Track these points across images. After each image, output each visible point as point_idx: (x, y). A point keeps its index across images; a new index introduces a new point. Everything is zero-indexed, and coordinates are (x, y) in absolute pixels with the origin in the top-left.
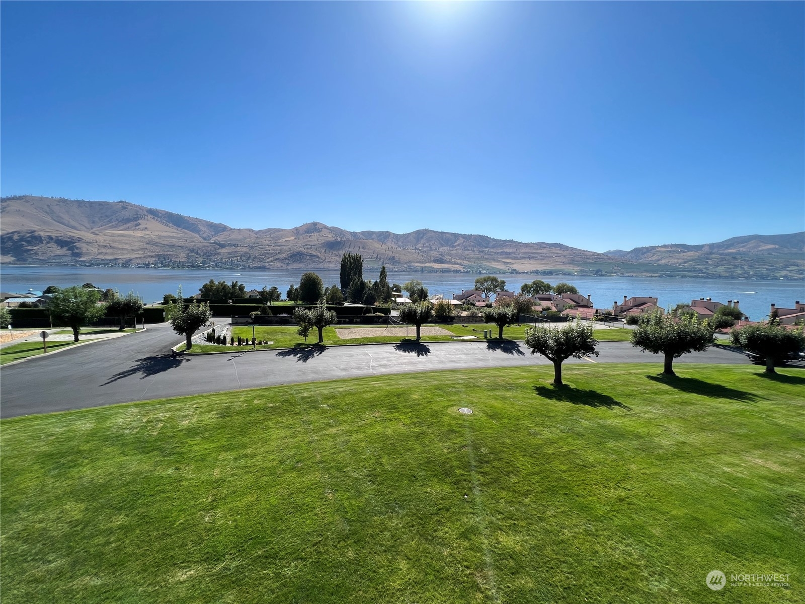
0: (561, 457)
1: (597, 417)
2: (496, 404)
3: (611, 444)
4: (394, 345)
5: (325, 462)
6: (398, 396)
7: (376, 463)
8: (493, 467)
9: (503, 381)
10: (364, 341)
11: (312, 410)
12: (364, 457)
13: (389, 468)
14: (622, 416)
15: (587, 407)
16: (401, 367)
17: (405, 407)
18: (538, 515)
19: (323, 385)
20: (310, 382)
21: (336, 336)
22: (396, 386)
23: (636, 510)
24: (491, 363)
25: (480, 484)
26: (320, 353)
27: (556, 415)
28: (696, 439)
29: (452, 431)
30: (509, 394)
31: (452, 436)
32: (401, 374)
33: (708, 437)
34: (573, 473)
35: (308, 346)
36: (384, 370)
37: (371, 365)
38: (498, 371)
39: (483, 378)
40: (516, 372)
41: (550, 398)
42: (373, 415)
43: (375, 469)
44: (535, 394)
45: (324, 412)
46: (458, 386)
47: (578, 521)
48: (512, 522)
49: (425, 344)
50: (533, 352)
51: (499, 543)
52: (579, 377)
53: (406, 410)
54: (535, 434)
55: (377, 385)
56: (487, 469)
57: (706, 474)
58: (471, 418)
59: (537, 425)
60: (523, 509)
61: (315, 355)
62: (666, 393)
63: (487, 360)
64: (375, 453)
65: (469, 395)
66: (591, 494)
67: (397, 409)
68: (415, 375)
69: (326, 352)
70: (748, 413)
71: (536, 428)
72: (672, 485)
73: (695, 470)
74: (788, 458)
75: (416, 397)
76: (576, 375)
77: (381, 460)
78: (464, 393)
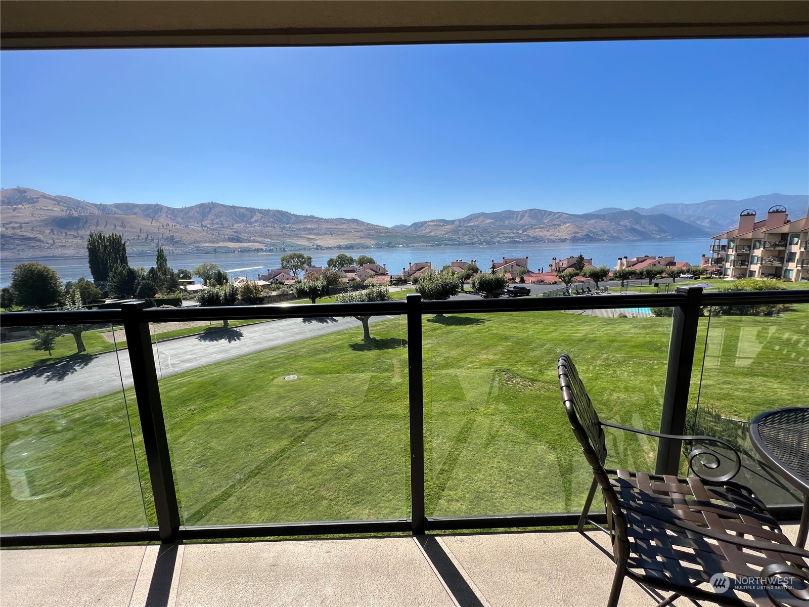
1: (396, 356)
2: (318, 365)
4: (197, 337)
6: (215, 384)
7: (205, 449)
9: (322, 346)
11: (95, 429)
12: (188, 449)
13: (221, 448)
15: (390, 350)
16: (210, 357)
17: (225, 391)
18: (362, 433)
19: (100, 400)
20: (78, 402)
21: (104, 342)
22: (210, 376)
24: (309, 335)
25: (314, 429)
26: (86, 365)
27: (368, 362)
28: (454, 353)
29: (281, 397)
30: (328, 355)
31: (282, 401)
32: (213, 364)
33: (460, 350)
34: (383, 397)
35: (61, 360)
36: (188, 365)
37: (170, 363)
38: (317, 340)
39: (304, 348)
40: (333, 337)
41: (362, 351)
42: (188, 409)
43: (204, 455)
44: (350, 350)
45: (116, 425)
46: (279, 360)
47: (389, 426)
48: (343, 445)
49: (235, 329)
51: (336, 462)
52: (382, 330)
53: (227, 394)
54: (353, 379)
55: (186, 380)
58: (297, 382)
60: (350, 433)
61: (77, 368)
62: (439, 328)
63: (304, 332)
64: (201, 442)
65: (291, 365)
66: (396, 406)
67: (216, 395)
68: (230, 361)
69: (94, 363)
70: (480, 331)
72: (442, 384)
74: (497, 350)
75: (236, 379)
76: (381, 328)
77: (209, 445)
78: (287, 364)
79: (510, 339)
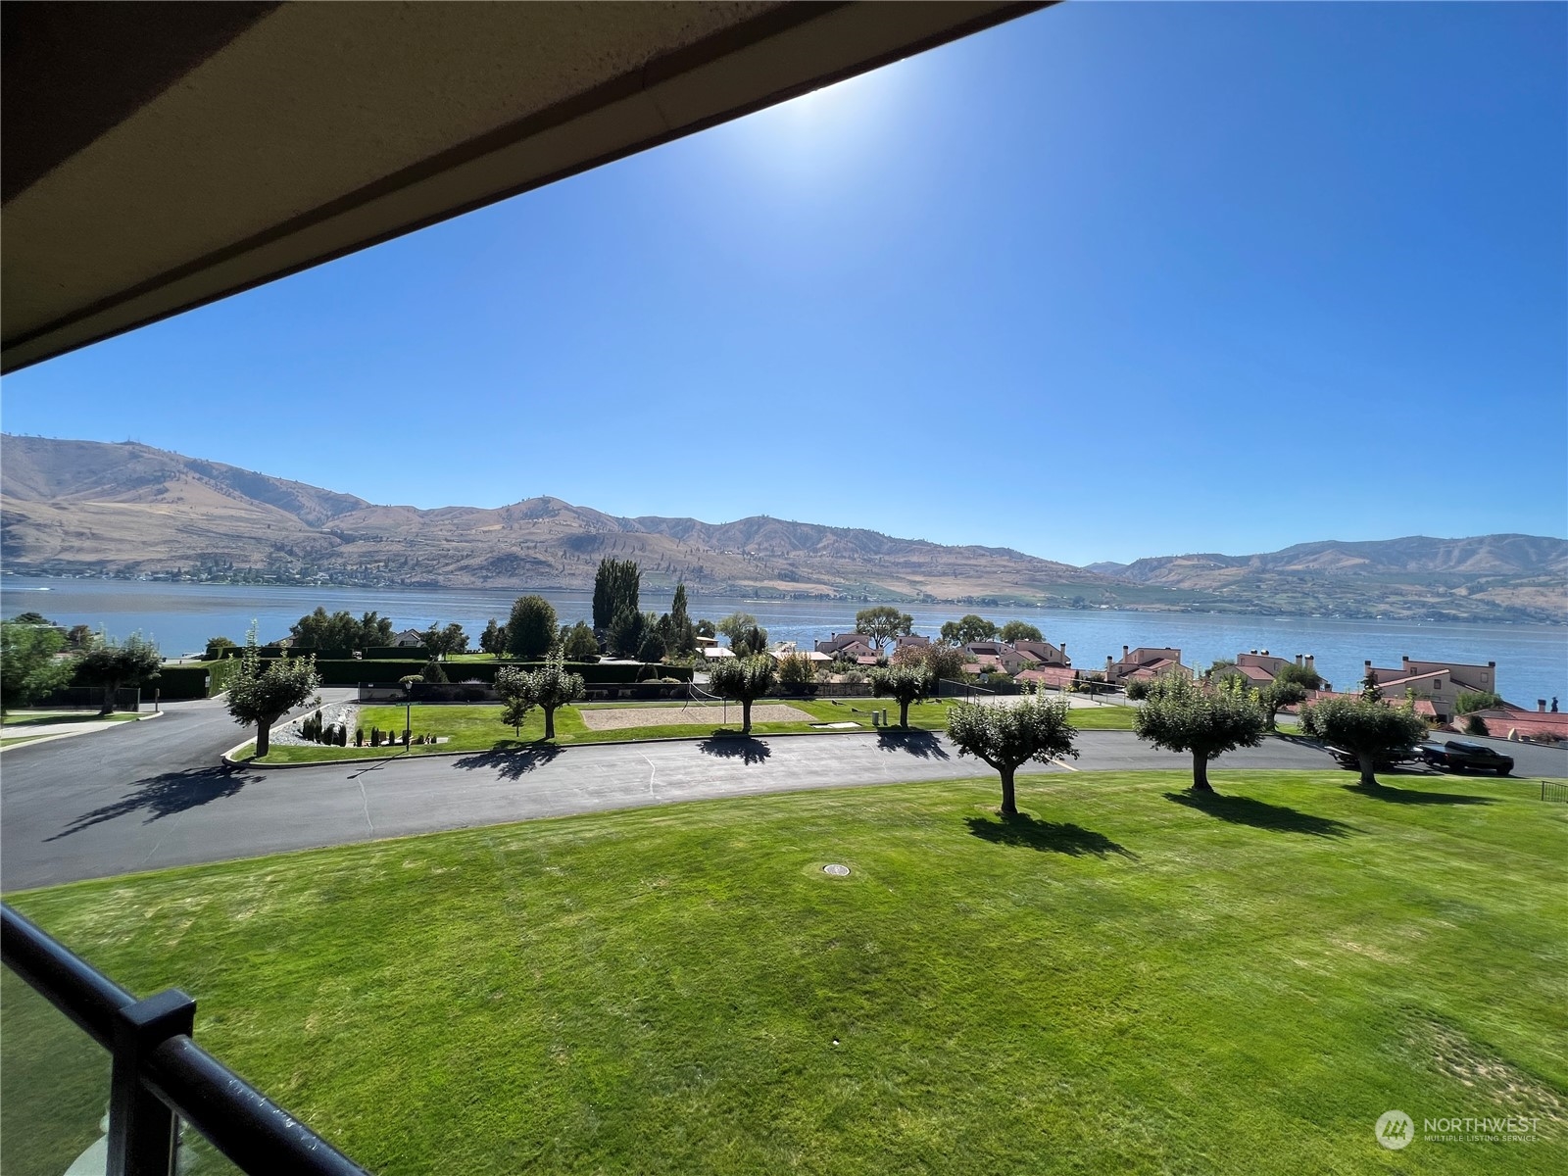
0: (1014, 955)
1: (1077, 875)
2: (894, 855)
3: (1103, 925)
4: (699, 742)
5: (551, 987)
6: (705, 844)
7: (659, 983)
8: (888, 980)
9: (908, 809)
10: (637, 735)
11: (526, 880)
12: (634, 972)
13: (684, 992)
14: (1123, 871)
15: (1062, 856)
16: (711, 785)
17: (718, 866)
18: (973, 1070)
19: (550, 826)
20: (524, 820)
21: (581, 726)
22: (701, 825)
23: (1148, 1049)
24: (887, 776)
25: (863, 1015)
26: (548, 761)
27: (1006, 873)
28: (1248, 909)
29: (811, 912)
30: (919, 835)
31: (809, 922)
32: (712, 801)
33: (1270, 905)
34: (1036, 984)
35: (523, 746)
36: (677, 793)
37: (652, 782)
38: (899, 791)
39: (871, 804)
40: (934, 791)
41: (995, 841)
42: (655, 885)
43: (655, 997)
44: (966, 834)
45: (553, 882)
46: (822, 821)
47: (1046, 1077)
48: (924, 1088)
49: (760, 739)
50: (962, 752)
51: (899, 1132)
52: (1046, 798)
53: (720, 873)
54: (967, 912)
55: (665, 823)
56: (877, 985)
57: (1266, 973)
58: (845, 884)
59: (971, 894)
60: (945, 1061)
61: (537, 763)
62: (1198, 824)
63: (878, 769)
64: (657, 964)
65: (842, 839)
66: (1068, 1023)
67: (703, 870)
68: (739, 802)
69: (559, 759)
70: (1334, 859)
71: (969, 900)
72: (1210, 998)
73: (1247, 968)
74: (1399, 937)
75: (741, 845)
76: (1042, 794)
77: (668, 977)
78: (834, 834)
79: (1446, 908)
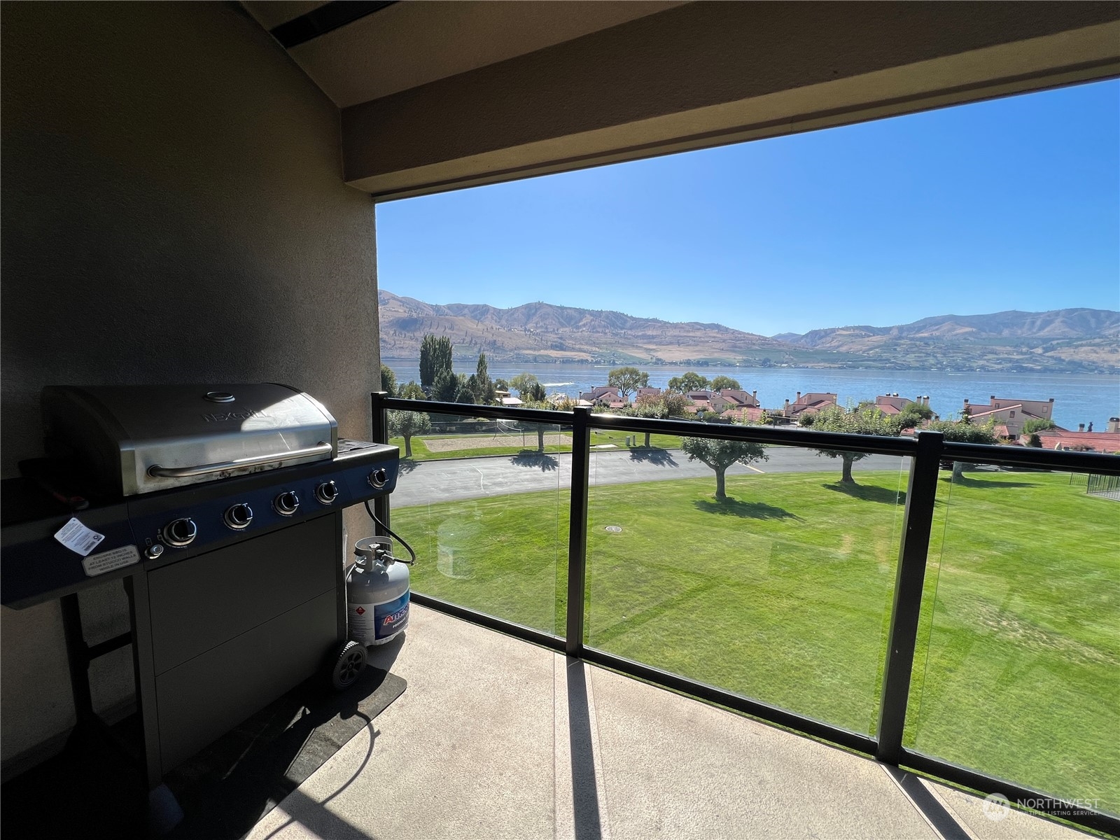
0: (728, 572)
1: (767, 530)
2: (649, 520)
3: (783, 556)
4: (510, 458)
5: (446, 594)
6: (526, 517)
7: (512, 590)
8: (652, 586)
9: (655, 495)
10: (468, 454)
11: (415, 539)
12: (495, 585)
13: (529, 595)
14: (795, 528)
15: (756, 520)
16: (521, 485)
17: (537, 528)
18: (707, 629)
19: (420, 509)
20: (402, 507)
21: (425, 450)
22: (521, 506)
23: (809, 617)
24: (637, 477)
25: (639, 604)
26: (411, 470)
27: (721, 530)
29: (600, 551)
30: (663, 510)
31: (601, 556)
32: (524, 494)
36: (499, 489)
37: (482, 483)
38: (648, 486)
39: (630, 493)
40: (670, 485)
41: (713, 513)
42: (498, 539)
43: (512, 597)
44: (694, 509)
46: (600, 503)
47: (749, 631)
48: (679, 637)
49: (551, 456)
50: (691, 458)
51: (666, 657)
52: (744, 488)
53: (539, 532)
54: (698, 551)
55: (496, 506)
56: (645, 589)
57: (882, 579)
58: (620, 537)
59: (699, 541)
60: (689, 625)
61: (404, 473)
62: (844, 502)
63: (633, 473)
64: (509, 580)
65: (614, 513)
66: (762, 605)
67: (528, 531)
68: (542, 494)
69: (417, 469)
71: (699, 544)
72: (848, 592)
73: (871, 576)
74: (965, 560)
75: (549, 517)
76: (743, 486)
77: (517, 587)
78: (608, 510)
79: (997, 544)
